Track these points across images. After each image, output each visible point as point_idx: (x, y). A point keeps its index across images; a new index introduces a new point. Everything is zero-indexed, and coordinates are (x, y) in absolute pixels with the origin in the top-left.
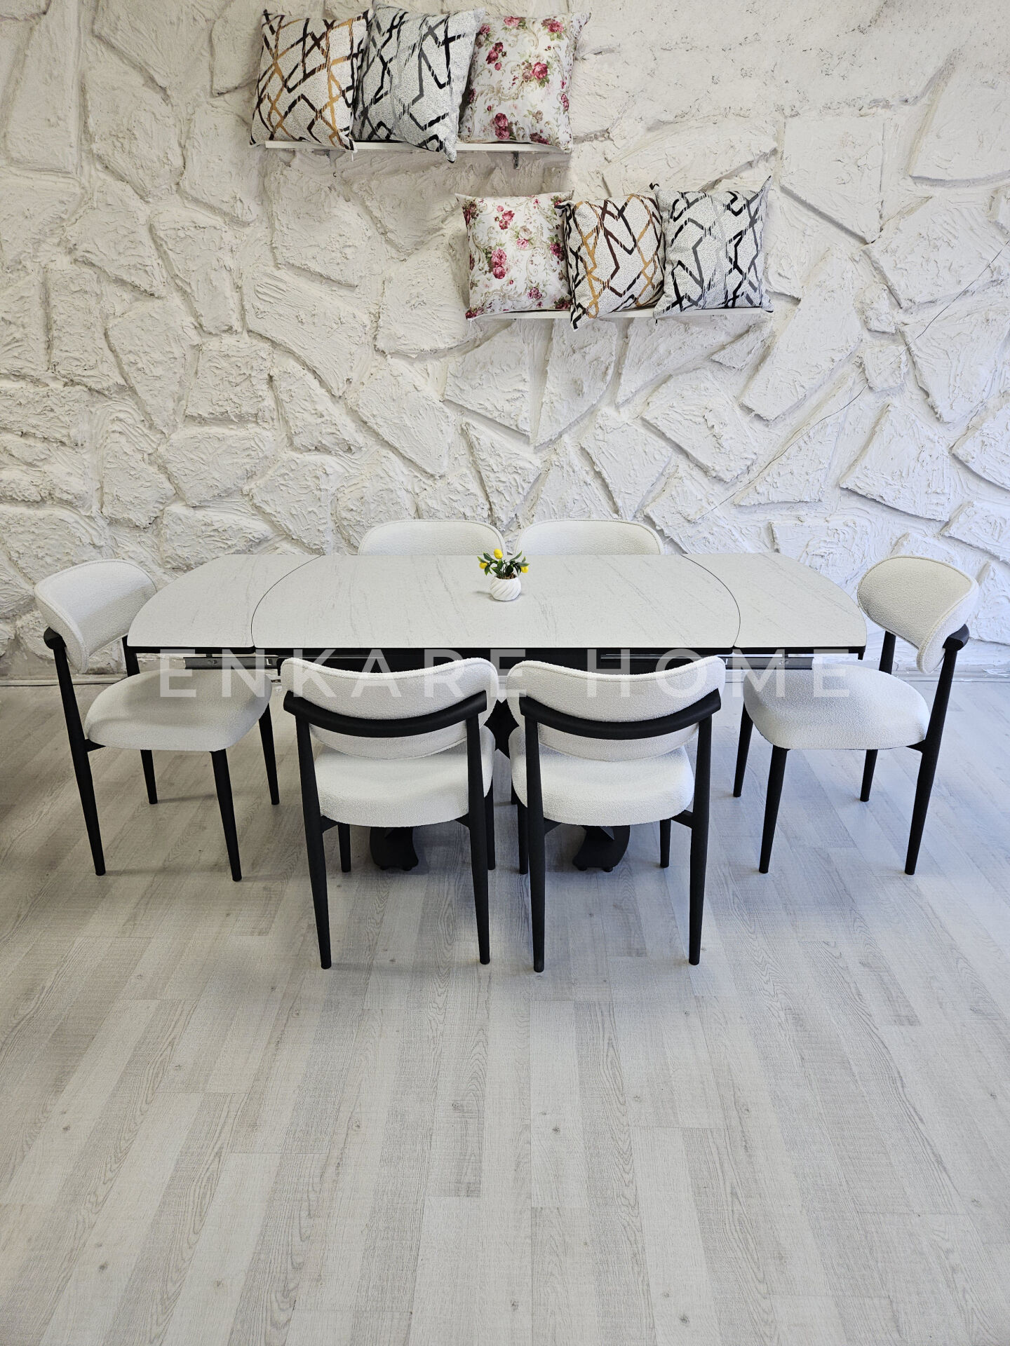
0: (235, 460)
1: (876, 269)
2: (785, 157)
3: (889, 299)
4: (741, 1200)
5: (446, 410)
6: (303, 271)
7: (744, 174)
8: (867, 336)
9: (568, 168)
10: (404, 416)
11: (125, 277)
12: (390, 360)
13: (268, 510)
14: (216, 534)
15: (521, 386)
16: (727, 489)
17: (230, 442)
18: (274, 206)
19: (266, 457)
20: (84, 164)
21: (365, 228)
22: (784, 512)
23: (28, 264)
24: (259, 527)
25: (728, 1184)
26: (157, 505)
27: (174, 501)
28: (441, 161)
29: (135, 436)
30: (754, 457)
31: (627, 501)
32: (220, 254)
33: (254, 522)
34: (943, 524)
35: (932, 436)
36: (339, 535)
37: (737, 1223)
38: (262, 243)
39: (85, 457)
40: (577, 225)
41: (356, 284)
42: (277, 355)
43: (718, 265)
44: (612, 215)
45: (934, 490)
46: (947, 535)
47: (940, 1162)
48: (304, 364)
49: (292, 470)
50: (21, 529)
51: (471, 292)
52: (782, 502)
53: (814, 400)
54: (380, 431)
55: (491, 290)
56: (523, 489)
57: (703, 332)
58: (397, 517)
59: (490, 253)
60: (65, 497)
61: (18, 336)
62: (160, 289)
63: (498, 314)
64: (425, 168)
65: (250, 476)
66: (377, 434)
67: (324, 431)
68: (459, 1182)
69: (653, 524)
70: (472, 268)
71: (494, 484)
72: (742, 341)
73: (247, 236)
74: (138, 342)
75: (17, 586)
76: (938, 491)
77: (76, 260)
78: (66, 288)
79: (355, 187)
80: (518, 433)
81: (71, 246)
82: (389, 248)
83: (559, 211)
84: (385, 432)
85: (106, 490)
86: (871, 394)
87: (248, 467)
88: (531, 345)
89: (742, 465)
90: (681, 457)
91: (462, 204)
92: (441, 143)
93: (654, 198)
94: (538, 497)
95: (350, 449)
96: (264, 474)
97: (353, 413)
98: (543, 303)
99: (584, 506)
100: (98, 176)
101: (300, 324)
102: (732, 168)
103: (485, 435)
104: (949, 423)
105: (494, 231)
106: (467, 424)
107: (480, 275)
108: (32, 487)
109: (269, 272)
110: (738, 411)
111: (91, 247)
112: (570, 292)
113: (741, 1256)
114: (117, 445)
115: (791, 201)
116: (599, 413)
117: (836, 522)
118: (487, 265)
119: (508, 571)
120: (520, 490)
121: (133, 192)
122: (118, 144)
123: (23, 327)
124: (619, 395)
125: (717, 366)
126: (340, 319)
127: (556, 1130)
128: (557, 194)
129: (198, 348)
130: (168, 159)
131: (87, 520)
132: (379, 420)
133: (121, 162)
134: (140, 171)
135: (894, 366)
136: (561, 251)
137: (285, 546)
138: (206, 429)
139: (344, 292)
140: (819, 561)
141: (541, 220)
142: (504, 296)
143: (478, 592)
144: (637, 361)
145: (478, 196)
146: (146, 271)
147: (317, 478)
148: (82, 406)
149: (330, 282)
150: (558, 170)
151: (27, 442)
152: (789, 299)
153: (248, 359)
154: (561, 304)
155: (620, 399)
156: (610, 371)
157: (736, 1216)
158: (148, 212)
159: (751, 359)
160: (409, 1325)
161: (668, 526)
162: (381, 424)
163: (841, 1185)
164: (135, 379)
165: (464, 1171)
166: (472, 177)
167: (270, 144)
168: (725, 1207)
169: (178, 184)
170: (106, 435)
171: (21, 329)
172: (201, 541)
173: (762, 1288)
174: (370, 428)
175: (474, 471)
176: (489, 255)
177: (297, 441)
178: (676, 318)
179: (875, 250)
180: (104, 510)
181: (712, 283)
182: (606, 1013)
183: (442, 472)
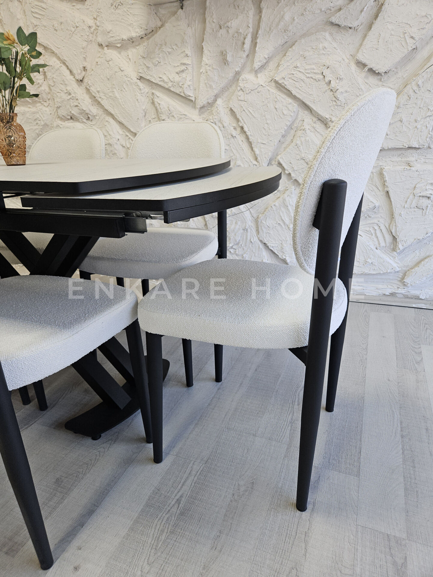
5: (140, 84)
10: (115, 90)
15: (186, 61)
19: (46, 125)
22: (395, 159)
31: (263, 150)
48: (60, 59)
67: (72, 104)
69: (283, 168)
80: (186, 99)
84: (104, 103)
88: (193, 28)
90: (306, 112)
95: (88, 117)
97: (88, 90)
103: (164, 101)
106: (154, 94)
110: (353, 67)
116: (241, 79)
124: (256, 62)
125: (334, 27)
126: (75, 24)
132: (102, 95)
139: (79, 6)
149: (72, 0)
155: (257, 65)
156: (248, 42)
159: (364, 18)
161: (294, 170)
174: (98, 101)
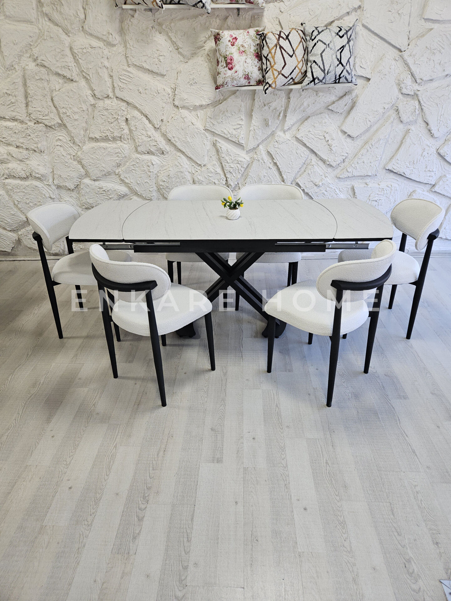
0: (112, 158)
1: (405, 64)
2: (364, 9)
3: (411, 79)
4: (330, 465)
5: (207, 134)
6: (140, 68)
7: (345, 18)
8: (401, 96)
9: (262, 16)
10: (187, 137)
11: (60, 72)
12: (182, 111)
13: (127, 181)
14: (104, 192)
15: (241, 122)
16: (334, 170)
17: (109, 150)
18: (127, 36)
19: (126, 157)
20: (40, 18)
21: (168, 46)
22: (360, 181)
23: (16, 67)
24: (123, 189)
25: (325, 459)
26: (78, 179)
27: (85, 178)
28: (203, 13)
29: (67, 148)
30: (347, 155)
31: (288, 176)
32: (102, 60)
33: (122, 187)
34: (432, 186)
35: (429, 144)
36: (159, 193)
37: (328, 473)
38: (122, 54)
39: (45, 157)
40: (267, 43)
41: (165, 74)
42: (129, 108)
43: (332, 62)
44: (283, 38)
45: (428, 169)
46: (433, 190)
47: (414, 452)
48: (142, 113)
49: (137, 163)
50: (19, 190)
51: (218, 77)
52: (359, 176)
53: (375, 128)
54: (177, 144)
55: (227, 76)
56: (241, 171)
57: (325, 96)
58: (185, 183)
59: (226, 58)
60: (37, 176)
61: (13, 101)
62: (76, 78)
63: (230, 88)
64: (196, 17)
65: (119, 165)
66: (175, 146)
67: (151, 144)
68: (214, 458)
69: (300, 187)
70: (218, 65)
71: (228, 168)
72: (342, 100)
73: (115, 51)
74: (67, 103)
75: (18, 216)
76: (431, 170)
77: (37, 65)
78: (34, 77)
79: (164, 27)
80: (239, 145)
81: (35, 57)
82: (179, 56)
83: (258, 37)
84: (178, 144)
85: (55, 172)
86: (402, 124)
87: (117, 161)
88: (245, 102)
89: (341, 159)
90: (313, 155)
91: (214, 34)
92: (204, 4)
93: (303, 30)
94: (248, 175)
95: (163, 153)
96: (125, 165)
97: (164, 135)
98: (251, 82)
99: (269, 179)
100: (45, 24)
101: (139, 94)
102: (340, 15)
103: (224, 145)
104: (437, 138)
105: (228, 47)
106: (216, 140)
107: (222, 69)
108: (22, 171)
109: (125, 68)
110: (340, 133)
111: (44, 58)
112: (263, 77)
113: (329, 486)
114: (59, 151)
115: (367, 31)
116: (276, 135)
117: (383, 185)
118: (225, 64)
119: (234, 206)
120: (240, 171)
121: (62, 31)
122: (55, 8)
123: (15, 97)
124: (285, 126)
125: (330, 112)
126: (158, 91)
127: (254, 438)
128: (258, 28)
129: (93, 106)
130: (78, 15)
131: (47, 186)
132: (176, 139)
133: (56, 16)
134: (66, 21)
135: (413, 111)
136: (259, 56)
137: (135, 198)
138: (98, 144)
139: (159, 78)
140: (375, 203)
141: (250, 41)
142: (233, 79)
143: (221, 216)
144: (294, 109)
145: (221, 29)
146: (69, 69)
147: (148, 166)
148: (43, 133)
149: (153, 73)
150: (258, 16)
151: (19, 150)
152: (364, 79)
153: (116, 111)
154: (259, 83)
155: (286, 128)
156: (281, 115)
157: (328, 472)
158: (70, 41)
159: (347, 108)
160: (194, 510)
161: (306, 188)
162: (177, 141)
163: (372, 460)
164: (66, 120)
165: (216, 454)
166: (218, 21)
167: (125, 7)
168: (323, 468)
169: (83, 27)
170: (54, 147)
171: (14, 98)
172: (98, 196)
173: (338, 498)
174: (172, 143)
175: (219, 163)
176: (226, 59)
177: (139, 149)
178: (312, 89)
179: (405, 55)
180: (54, 182)
181: (329, 71)
182: (275, 394)
183: (204, 163)
